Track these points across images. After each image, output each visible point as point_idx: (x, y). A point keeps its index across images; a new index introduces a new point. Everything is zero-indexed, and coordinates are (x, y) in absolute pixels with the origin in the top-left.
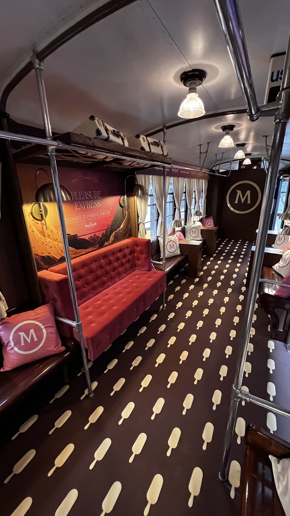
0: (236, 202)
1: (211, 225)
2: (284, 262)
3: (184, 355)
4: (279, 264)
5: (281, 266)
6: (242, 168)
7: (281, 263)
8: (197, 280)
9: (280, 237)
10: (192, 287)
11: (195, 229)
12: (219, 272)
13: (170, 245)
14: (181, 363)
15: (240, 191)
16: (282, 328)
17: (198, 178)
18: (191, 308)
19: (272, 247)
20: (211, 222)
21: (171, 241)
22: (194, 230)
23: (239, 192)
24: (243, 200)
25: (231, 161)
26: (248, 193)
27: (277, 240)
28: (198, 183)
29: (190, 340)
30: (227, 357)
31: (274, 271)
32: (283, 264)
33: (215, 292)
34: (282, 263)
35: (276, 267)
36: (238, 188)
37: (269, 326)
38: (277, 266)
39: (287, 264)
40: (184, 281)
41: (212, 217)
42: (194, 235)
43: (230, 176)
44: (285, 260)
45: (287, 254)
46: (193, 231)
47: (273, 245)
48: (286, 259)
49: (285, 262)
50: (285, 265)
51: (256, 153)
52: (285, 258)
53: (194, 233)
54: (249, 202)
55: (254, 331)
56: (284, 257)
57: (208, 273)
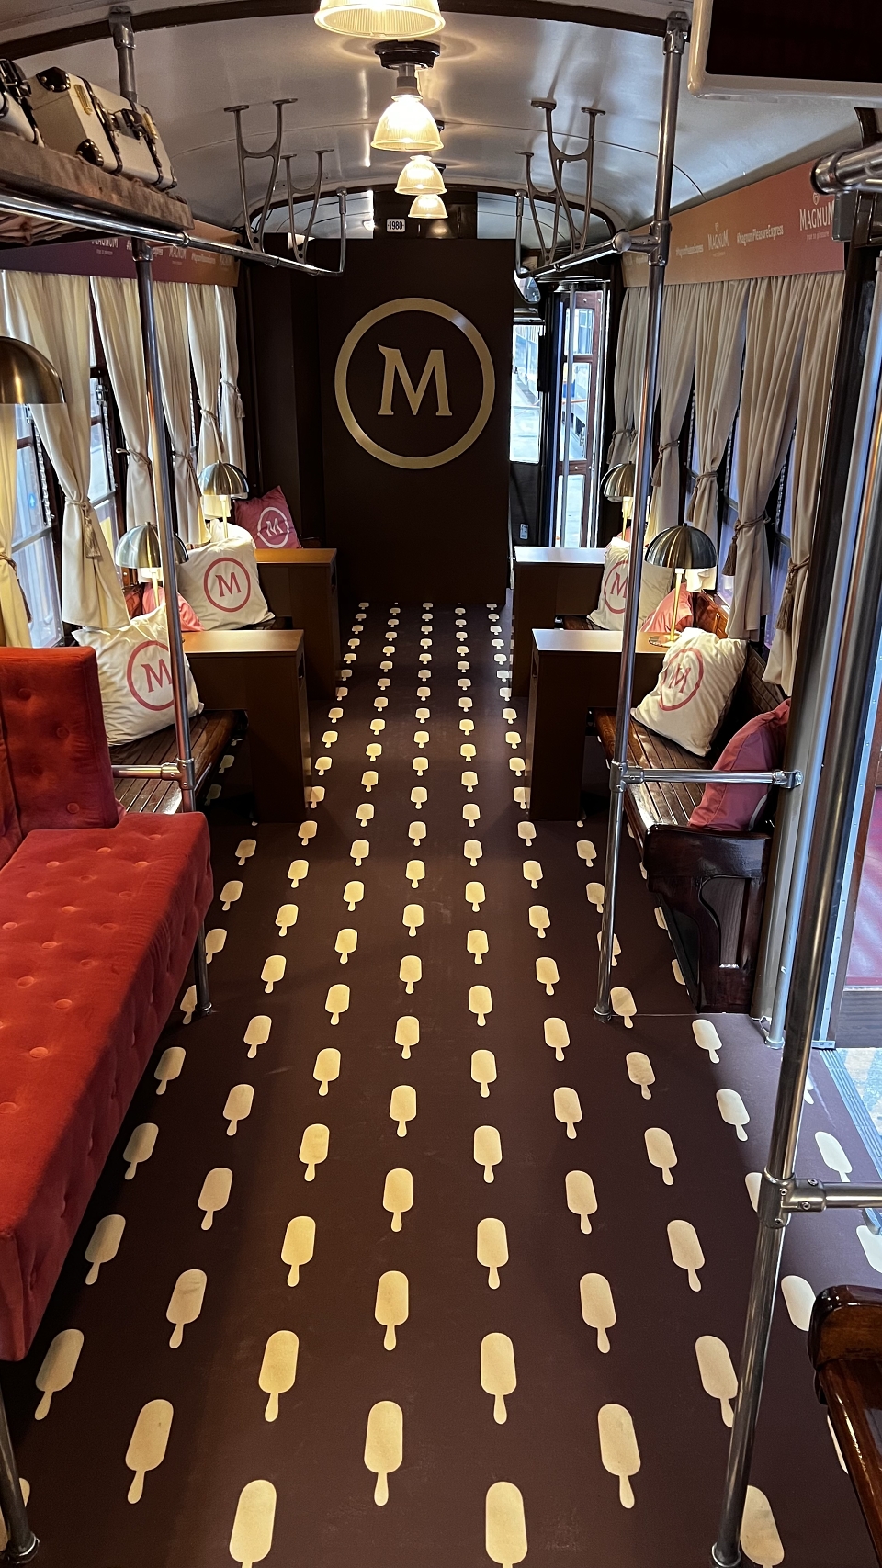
0: (386, 409)
1: (285, 534)
2: (677, 683)
3: (399, 1190)
4: (659, 698)
5: (667, 704)
6: (389, 230)
7: (665, 691)
8: (308, 830)
9: (618, 576)
10: (299, 870)
11: (232, 567)
12: (397, 776)
13: (148, 668)
14: (396, 1225)
15: (398, 350)
16: (734, 958)
17: (199, 278)
18: (337, 972)
19: (594, 627)
20: (281, 522)
21: (149, 643)
22: (226, 570)
23: (393, 358)
24: (415, 400)
25: (340, 189)
26: (436, 360)
27: (608, 591)
28: (200, 304)
29: (392, 1114)
30: (572, 1134)
31: (642, 729)
32: (675, 695)
33: (416, 871)
34: (670, 692)
35: (648, 711)
36: (386, 332)
37: (675, 963)
38: (651, 704)
39: (694, 693)
40: (246, 849)
41: (278, 494)
42: (229, 600)
43: (345, 269)
44: (679, 677)
45: (684, 651)
46: (220, 578)
47: (594, 616)
48: (683, 671)
49: (682, 683)
50: (682, 697)
51: (464, 165)
52: (679, 669)
53: (230, 590)
54: (444, 410)
55: (626, 998)
56: (675, 664)
57: (344, 785)
